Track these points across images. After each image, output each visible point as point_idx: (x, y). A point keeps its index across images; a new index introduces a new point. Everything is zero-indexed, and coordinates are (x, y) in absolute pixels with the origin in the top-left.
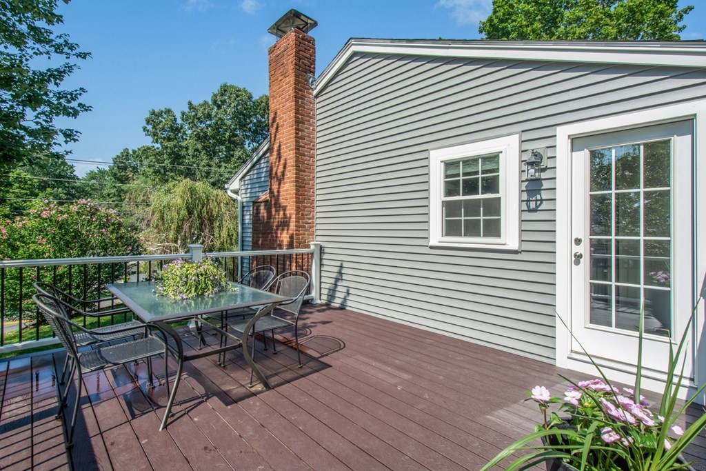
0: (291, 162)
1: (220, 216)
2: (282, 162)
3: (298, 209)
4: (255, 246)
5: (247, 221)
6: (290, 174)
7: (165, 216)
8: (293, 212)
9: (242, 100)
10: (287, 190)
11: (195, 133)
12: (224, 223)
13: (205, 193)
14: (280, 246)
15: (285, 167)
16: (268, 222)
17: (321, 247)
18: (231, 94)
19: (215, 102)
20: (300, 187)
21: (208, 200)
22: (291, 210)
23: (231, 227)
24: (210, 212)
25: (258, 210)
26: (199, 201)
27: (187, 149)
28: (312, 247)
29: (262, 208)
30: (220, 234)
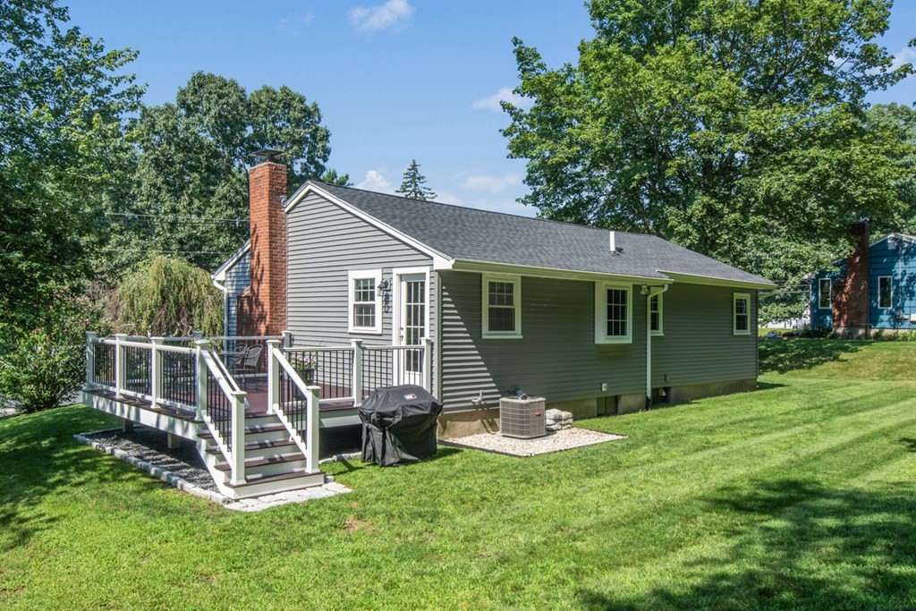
0: (267, 267)
1: (201, 301)
2: (261, 266)
3: (271, 305)
4: (239, 333)
5: (233, 312)
6: (266, 277)
7: (135, 302)
8: (268, 307)
9: (227, 104)
10: (264, 289)
11: (151, 157)
12: (205, 310)
13: (182, 272)
14: (259, 334)
15: (263, 271)
16: (250, 314)
17: (291, 335)
18: (210, 93)
19: (183, 104)
20: (274, 287)
21: (186, 281)
22: (267, 307)
23: (214, 315)
24: (188, 296)
25: (242, 304)
26: (175, 283)
27: (139, 184)
28: (284, 335)
29: (246, 302)
30: (200, 324)
